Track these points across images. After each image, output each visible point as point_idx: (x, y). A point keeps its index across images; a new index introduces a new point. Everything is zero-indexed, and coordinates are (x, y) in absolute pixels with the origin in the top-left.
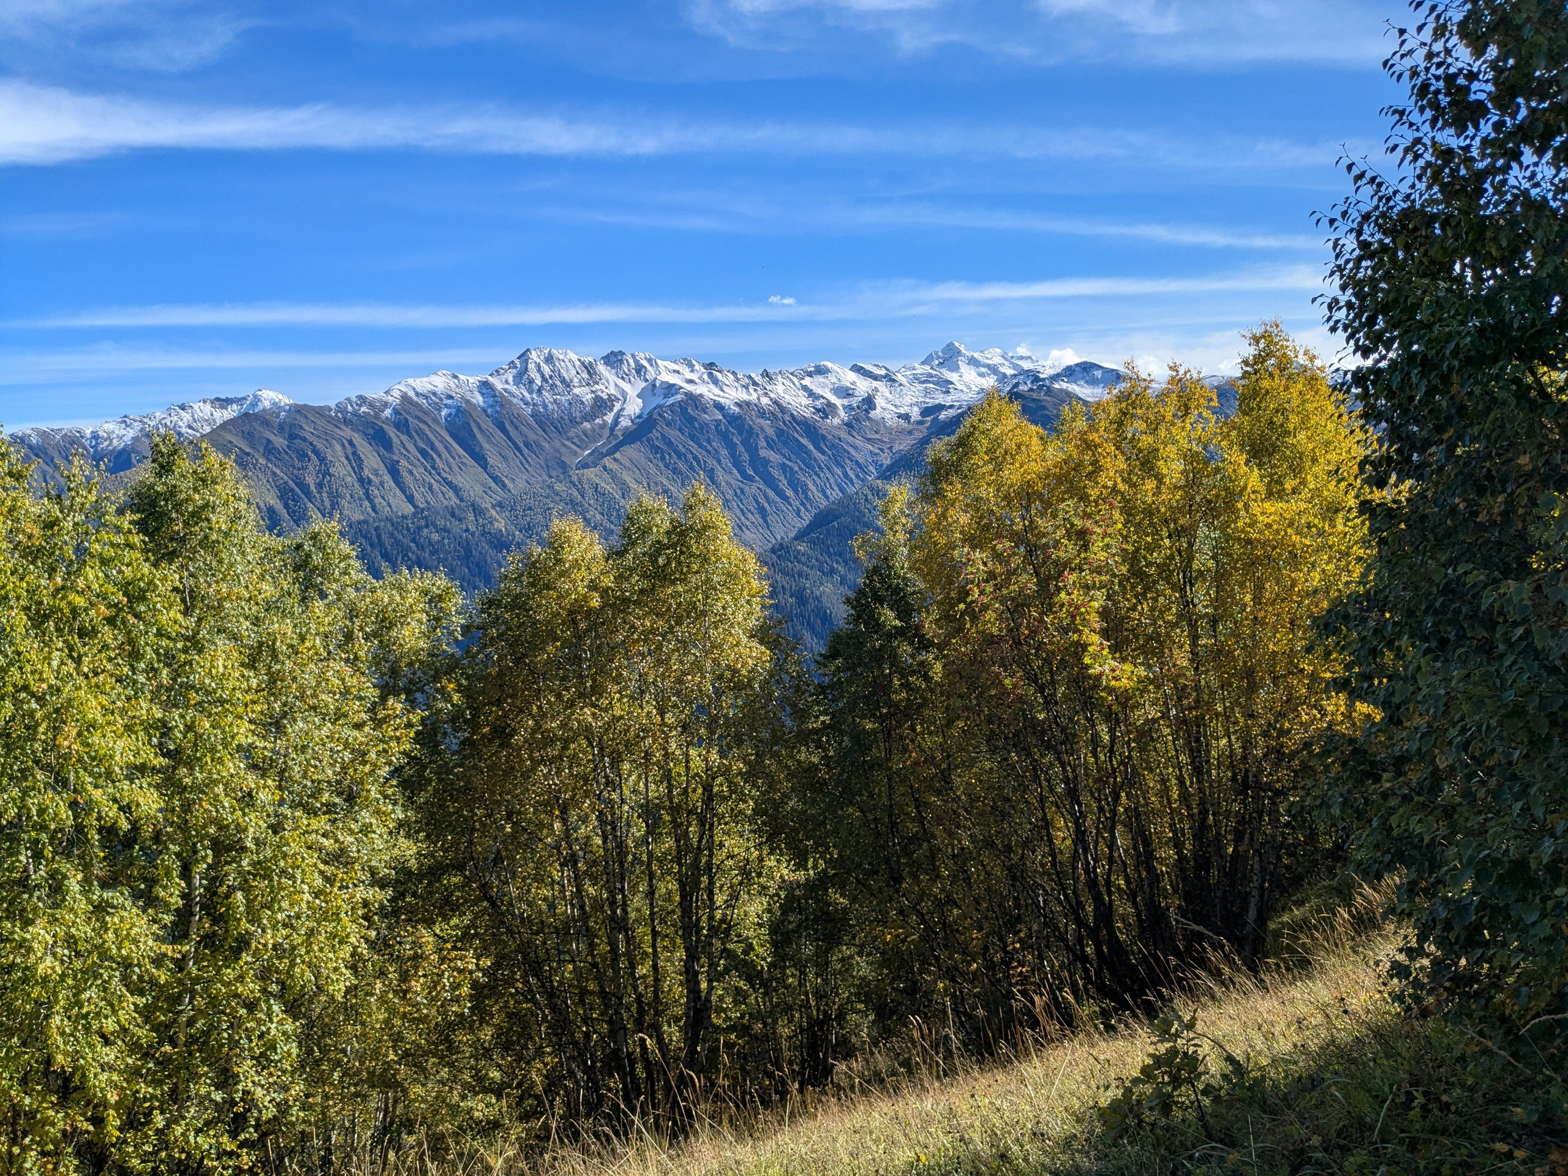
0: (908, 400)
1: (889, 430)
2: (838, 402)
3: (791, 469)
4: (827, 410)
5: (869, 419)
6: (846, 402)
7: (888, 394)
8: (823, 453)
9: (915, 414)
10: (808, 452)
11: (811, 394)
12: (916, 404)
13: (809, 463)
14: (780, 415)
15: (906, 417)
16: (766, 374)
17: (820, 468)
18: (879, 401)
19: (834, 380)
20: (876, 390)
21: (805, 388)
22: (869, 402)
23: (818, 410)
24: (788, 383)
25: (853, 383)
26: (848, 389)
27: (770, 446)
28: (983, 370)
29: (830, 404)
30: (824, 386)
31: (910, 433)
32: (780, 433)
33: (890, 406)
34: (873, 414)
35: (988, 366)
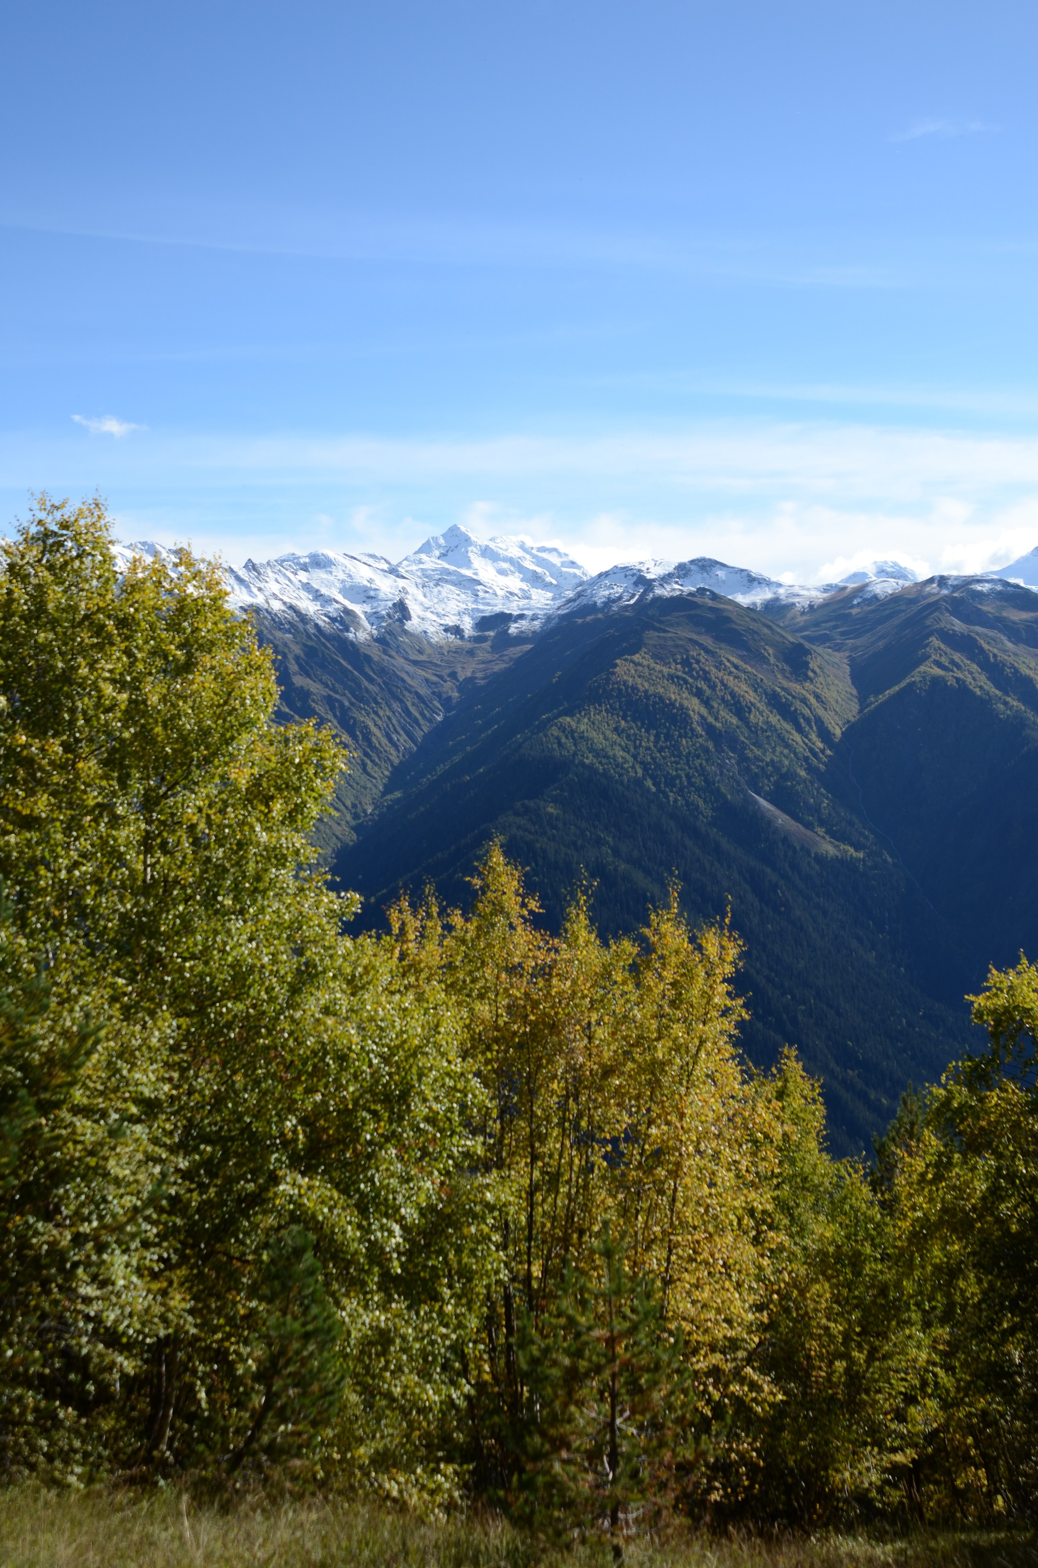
0: (453, 606)
1: (438, 648)
2: (358, 609)
3: (342, 705)
4: (346, 619)
5: (406, 632)
6: (368, 608)
7: (421, 598)
8: (371, 680)
9: (467, 625)
10: (355, 680)
11: (318, 596)
12: (466, 612)
13: (361, 697)
14: (301, 626)
15: (457, 630)
16: (251, 566)
17: (377, 703)
18: (414, 608)
19: (342, 576)
20: (404, 591)
21: (307, 587)
22: (401, 608)
23: (333, 620)
24: (281, 579)
25: (370, 581)
26: (366, 590)
27: (304, 671)
28: (505, 565)
29: (347, 611)
30: (329, 585)
31: (471, 653)
32: (311, 652)
33: (429, 615)
34: (409, 625)
35: (511, 561)
